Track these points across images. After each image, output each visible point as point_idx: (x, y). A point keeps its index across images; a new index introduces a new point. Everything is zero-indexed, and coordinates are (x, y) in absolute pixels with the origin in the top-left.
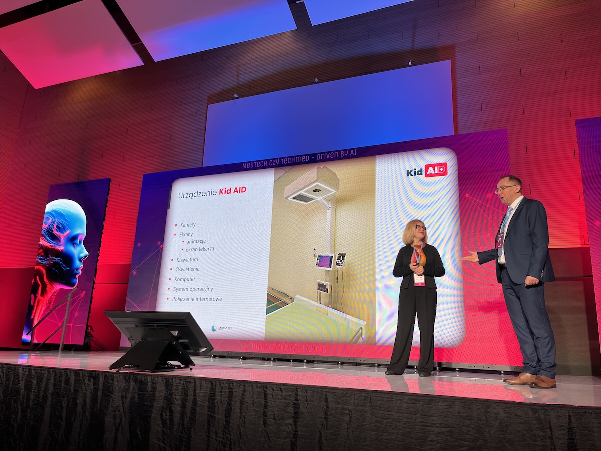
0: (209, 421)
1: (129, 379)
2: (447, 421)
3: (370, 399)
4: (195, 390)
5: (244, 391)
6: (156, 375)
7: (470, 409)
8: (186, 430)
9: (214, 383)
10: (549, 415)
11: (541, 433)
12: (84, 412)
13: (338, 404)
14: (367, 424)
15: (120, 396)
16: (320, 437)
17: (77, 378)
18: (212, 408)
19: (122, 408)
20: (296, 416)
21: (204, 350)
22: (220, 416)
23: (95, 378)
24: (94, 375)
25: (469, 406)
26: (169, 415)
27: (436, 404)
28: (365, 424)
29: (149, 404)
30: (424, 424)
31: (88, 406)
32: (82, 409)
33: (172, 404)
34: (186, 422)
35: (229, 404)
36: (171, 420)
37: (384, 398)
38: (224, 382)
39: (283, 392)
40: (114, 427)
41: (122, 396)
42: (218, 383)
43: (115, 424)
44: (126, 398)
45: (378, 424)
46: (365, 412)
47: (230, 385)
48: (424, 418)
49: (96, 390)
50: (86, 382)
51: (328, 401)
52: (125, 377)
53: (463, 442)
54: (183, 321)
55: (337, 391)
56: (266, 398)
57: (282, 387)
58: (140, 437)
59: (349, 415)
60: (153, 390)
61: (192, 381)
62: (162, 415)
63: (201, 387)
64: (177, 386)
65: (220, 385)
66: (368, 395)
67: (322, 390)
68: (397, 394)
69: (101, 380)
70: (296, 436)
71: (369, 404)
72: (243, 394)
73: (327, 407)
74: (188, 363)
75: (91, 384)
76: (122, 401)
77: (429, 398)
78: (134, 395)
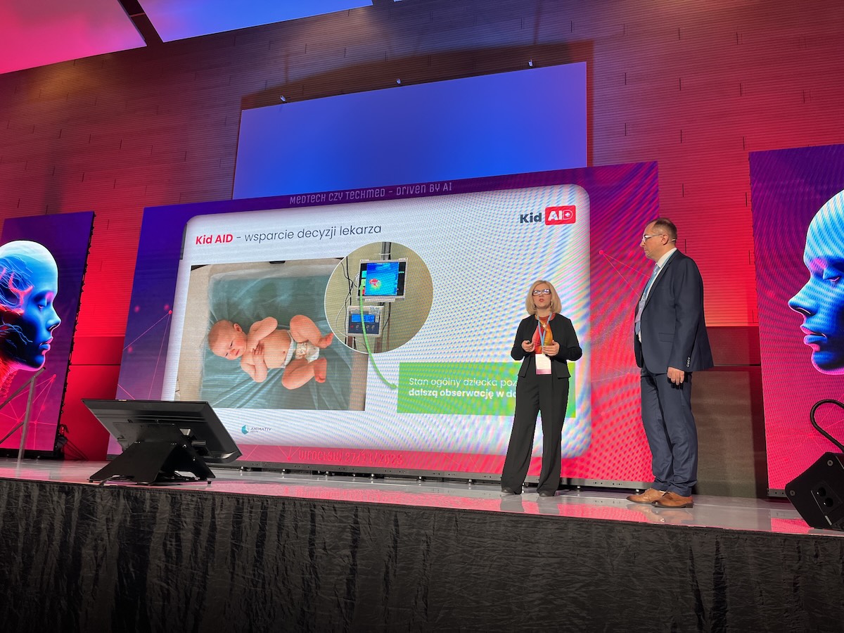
0: (233, 552)
1: (119, 494)
2: (557, 549)
3: (456, 521)
4: (213, 510)
5: (283, 511)
6: (157, 490)
7: (588, 532)
8: (200, 565)
9: (241, 501)
10: (690, 541)
11: (679, 565)
12: (50, 540)
13: (413, 528)
14: (450, 555)
15: (105, 518)
16: (387, 573)
17: (43, 493)
18: (237, 534)
19: (106, 535)
20: (355, 545)
21: (228, 455)
22: (249, 544)
23: (67, 494)
24: (67, 489)
25: (587, 528)
26: (176, 545)
27: (544, 527)
28: (448, 554)
29: (147, 529)
30: (526, 553)
31: (57, 531)
32: (48, 536)
33: (180, 529)
34: (200, 554)
35: (262, 529)
36: (179, 551)
37: (475, 519)
38: (255, 499)
39: (338, 512)
40: (95, 561)
41: (107, 519)
42: (246, 501)
43: (96, 558)
44: (113, 521)
45: (465, 554)
46: (449, 538)
47: (263, 503)
48: (526, 545)
49: (69, 510)
50: (55, 498)
51: (400, 523)
52: (112, 494)
53: (576, 576)
54: (198, 414)
55: (412, 510)
56: (313, 520)
57: (336, 506)
58: (134, 575)
59: (427, 542)
60: (153, 510)
61: (210, 497)
62: (165, 545)
63: (222, 506)
64: (188, 504)
65: (249, 502)
66: (453, 515)
67: (390, 509)
68: (492, 514)
69: (77, 496)
70: (353, 571)
71: (453, 527)
72: (282, 516)
73: (397, 532)
74: (204, 475)
75: (63, 502)
76: (108, 525)
77: (534, 519)
78: (125, 517)
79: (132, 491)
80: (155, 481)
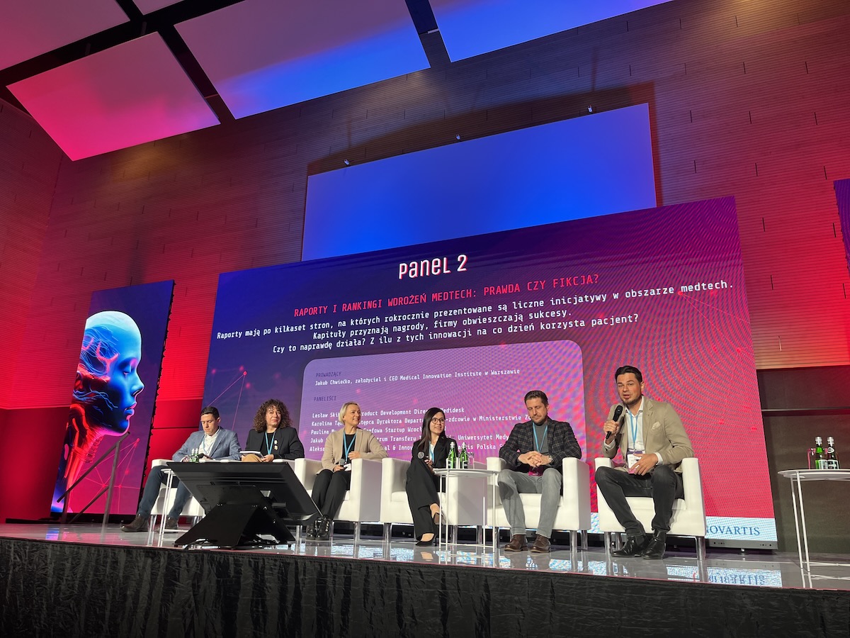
0: (319, 620)
1: (203, 559)
2: (668, 618)
3: (552, 586)
4: (296, 575)
5: (368, 576)
6: (240, 554)
9: (324, 565)
10: (820, 607)
12: (135, 608)
13: (505, 594)
14: (548, 624)
15: (191, 584)
17: (129, 559)
19: (193, 601)
20: (445, 612)
21: (308, 517)
22: (334, 612)
23: (153, 559)
24: (153, 554)
26: (262, 612)
28: (545, 623)
29: (233, 595)
30: (633, 622)
31: (142, 599)
32: (134, 603)
33: (265, 594)
34: (287, 622)
35: (346, 595)
37: (572, 584)
38: (338, 563)
39: (424, 577)
42: (329, 565)
43: (184, 625)
44: (199, 587)
45: (564, 624)
46: (545, 605)
47: (346, 567)
48: (633, 614)
49: (154, 575)
50: (141, 564)
51: (490, 589)
52: (196, 556)
54: (278, 475)
55: (503, 575)
57: (422, 570)
59: (522, 610)
60: (237, 575)
61: (292, 561)
62: (252, 611)
63: (304, 571)
64: (271, 568)
65: (332, 567)
66: (549, 580)
67: (480, 573)
69: (163, 561)
71: (549, 594)
72: (366, 580)
73: (488, 598)
74: (285, 538)
75: (148, 567)
76: (194, 591)
79: (215, 556)
80: (238, 546)
